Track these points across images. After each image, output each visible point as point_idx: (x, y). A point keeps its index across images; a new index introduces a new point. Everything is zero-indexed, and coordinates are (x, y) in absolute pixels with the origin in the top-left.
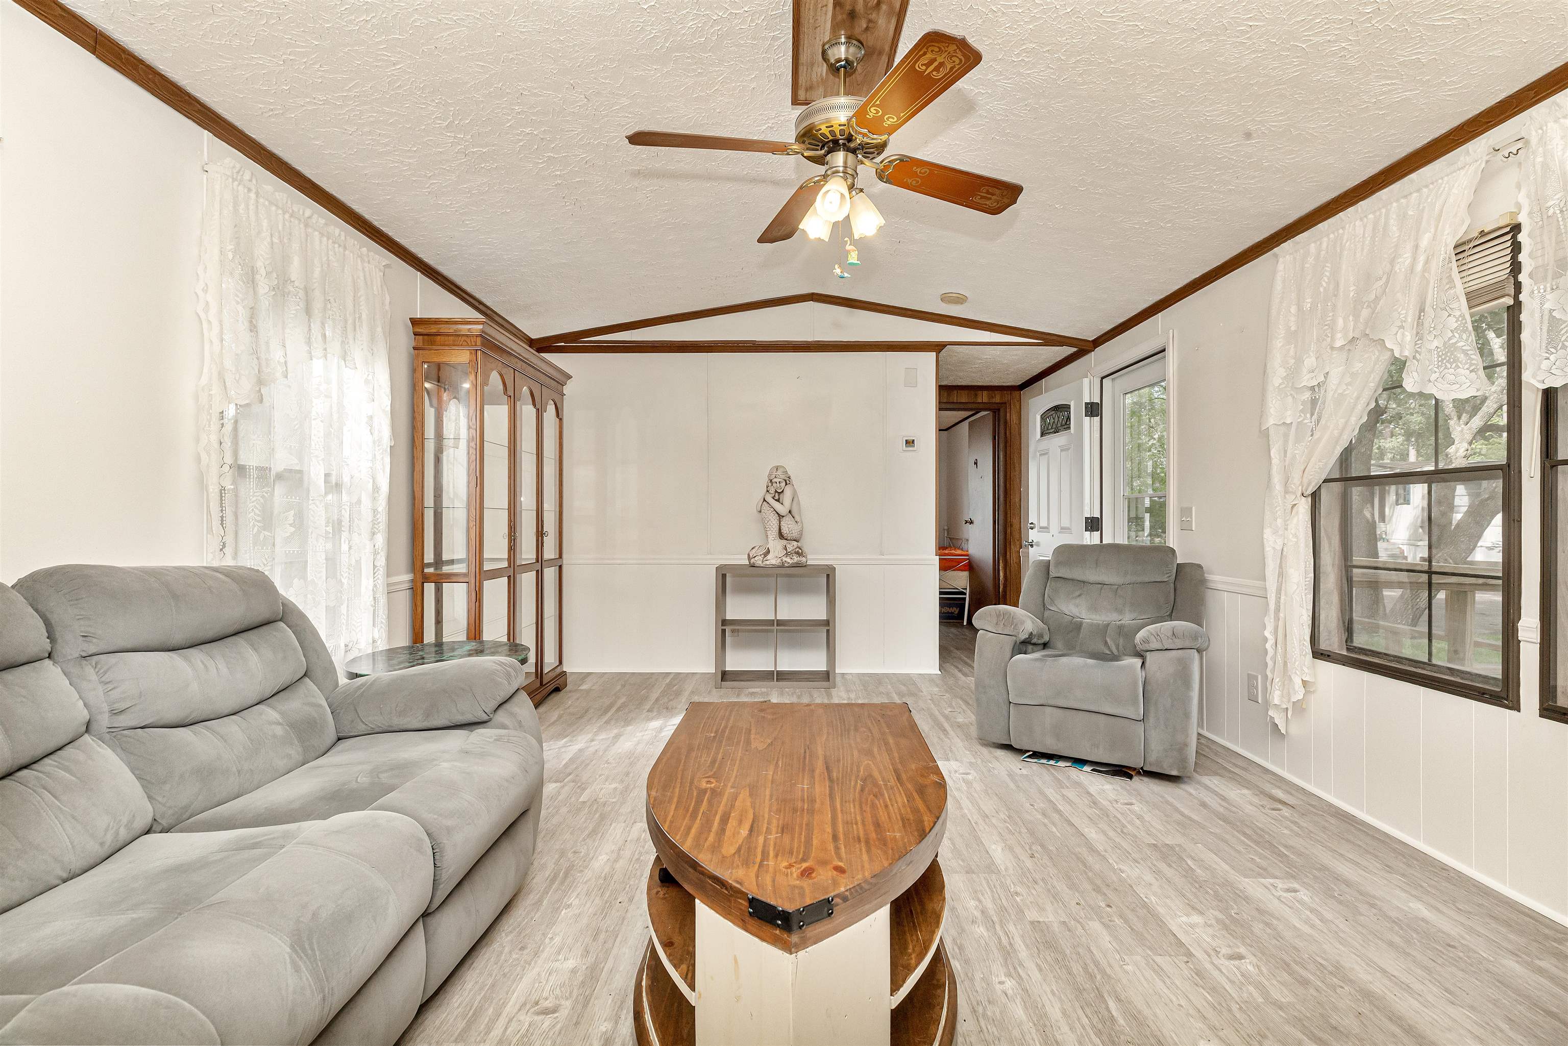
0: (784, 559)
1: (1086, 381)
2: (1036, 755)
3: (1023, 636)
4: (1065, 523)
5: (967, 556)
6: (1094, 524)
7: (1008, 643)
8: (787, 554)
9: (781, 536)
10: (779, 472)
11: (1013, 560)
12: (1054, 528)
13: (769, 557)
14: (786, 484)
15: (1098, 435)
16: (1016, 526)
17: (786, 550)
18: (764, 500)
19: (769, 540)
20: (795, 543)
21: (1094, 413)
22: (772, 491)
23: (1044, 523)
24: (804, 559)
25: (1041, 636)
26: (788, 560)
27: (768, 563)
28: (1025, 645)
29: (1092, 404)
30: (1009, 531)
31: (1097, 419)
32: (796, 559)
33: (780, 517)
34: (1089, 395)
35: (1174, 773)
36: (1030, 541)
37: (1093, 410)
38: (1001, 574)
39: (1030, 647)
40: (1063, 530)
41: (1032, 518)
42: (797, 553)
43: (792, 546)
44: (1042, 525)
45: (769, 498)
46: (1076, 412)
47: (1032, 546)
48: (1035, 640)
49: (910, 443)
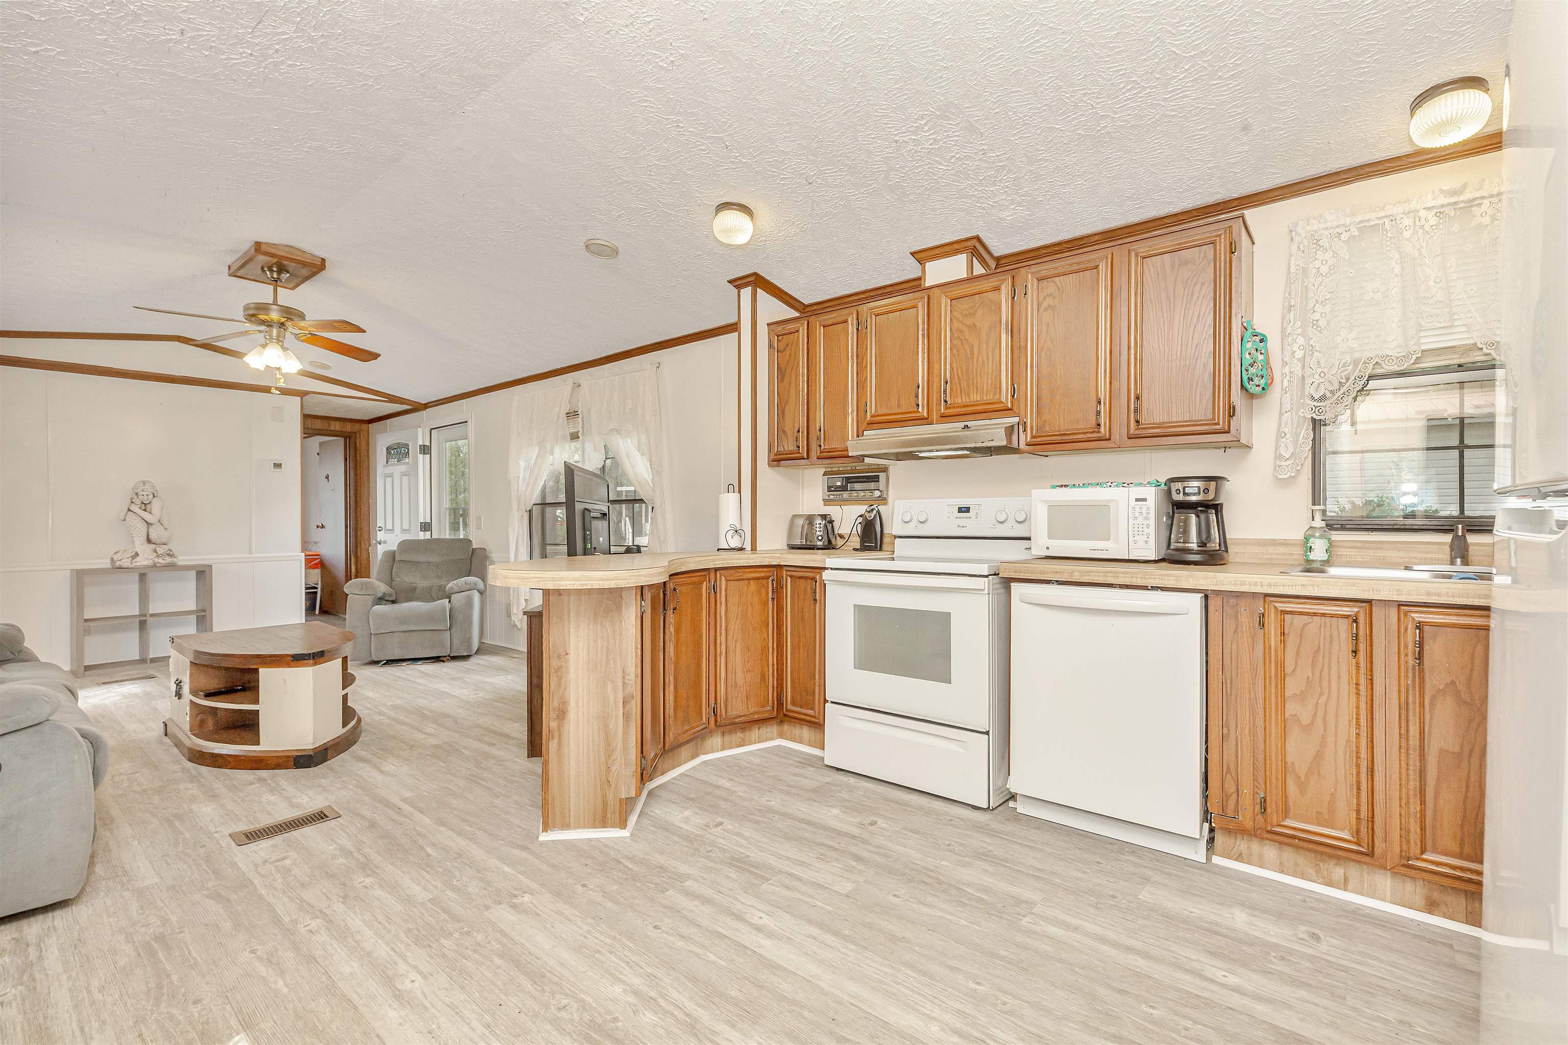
0: (156, 560)
1: (420, 430)
2: (390, 662)
3: (380, 595)
4: (406, 526)
5: (319, 555)
6: (426, 527)
7: (370, 599)
8: (158, 556)
9: (149, 541)
10: (147, 486)
11: (363, 557)
12: (397, 529)
13: (138, 559)
14: (154, 496)
15: (429, 467)
16: (365, 529)
17: (156, 552)
18: (129, 510)
19: (136, 544)
20: (165, 547)
21: (426, 452)
22: (138, 502)
23: (389, 527)
24: (175, 560)
25: (390, 595)
26: (160, 560)
27: (138, 564)
28: (381, 600)
29: (424, 446)
30: (359, 533)
31: (428, 456)
32: (168, 560)
33: (149, 524)
34: (422, 439)
35: (465, 654)
36: (379, 540)
37: (426, 450)
38: (353, 568)
39: (384, 602)
40: (404, 531)
41: (380, 523)
42: (169, 555)
43: (161, 550)
44: (387, 528)
45: (133, 508)
46: (414, 450)
47: (380, 544)
48: (387, 598)
49: (278, 466)
